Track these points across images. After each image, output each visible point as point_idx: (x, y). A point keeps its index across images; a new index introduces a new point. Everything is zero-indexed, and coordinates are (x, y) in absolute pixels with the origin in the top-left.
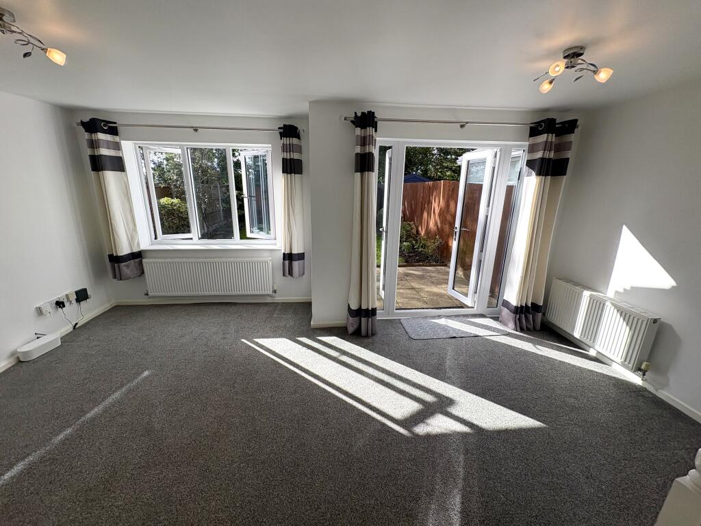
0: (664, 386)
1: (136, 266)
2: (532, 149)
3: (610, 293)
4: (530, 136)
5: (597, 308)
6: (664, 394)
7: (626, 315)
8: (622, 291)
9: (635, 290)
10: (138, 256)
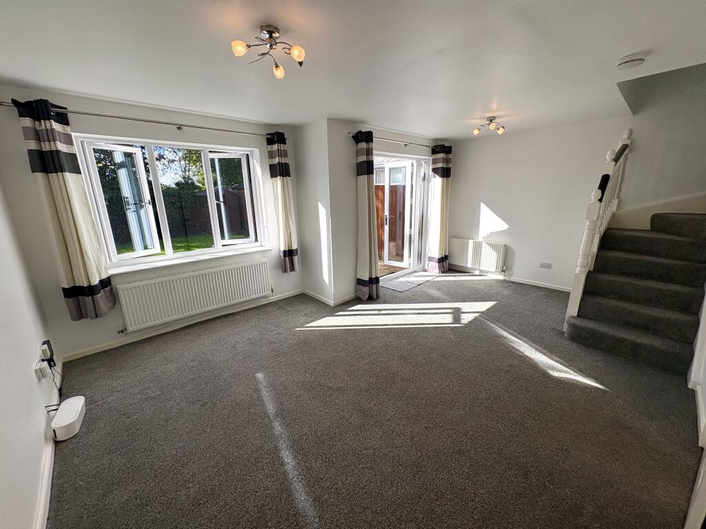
0: (511, 275)
1: (107, 297)
2: (434, 162)
3: (480, 239)
4: (432, 154)
5: (478, 247)
6: (513, 279)
7: (493, 246)
8: (486, 236)
9: (492, 234)
10: (106, 283)
